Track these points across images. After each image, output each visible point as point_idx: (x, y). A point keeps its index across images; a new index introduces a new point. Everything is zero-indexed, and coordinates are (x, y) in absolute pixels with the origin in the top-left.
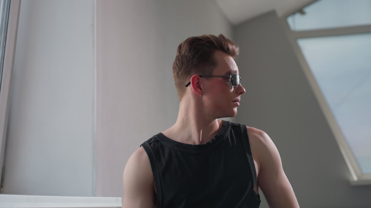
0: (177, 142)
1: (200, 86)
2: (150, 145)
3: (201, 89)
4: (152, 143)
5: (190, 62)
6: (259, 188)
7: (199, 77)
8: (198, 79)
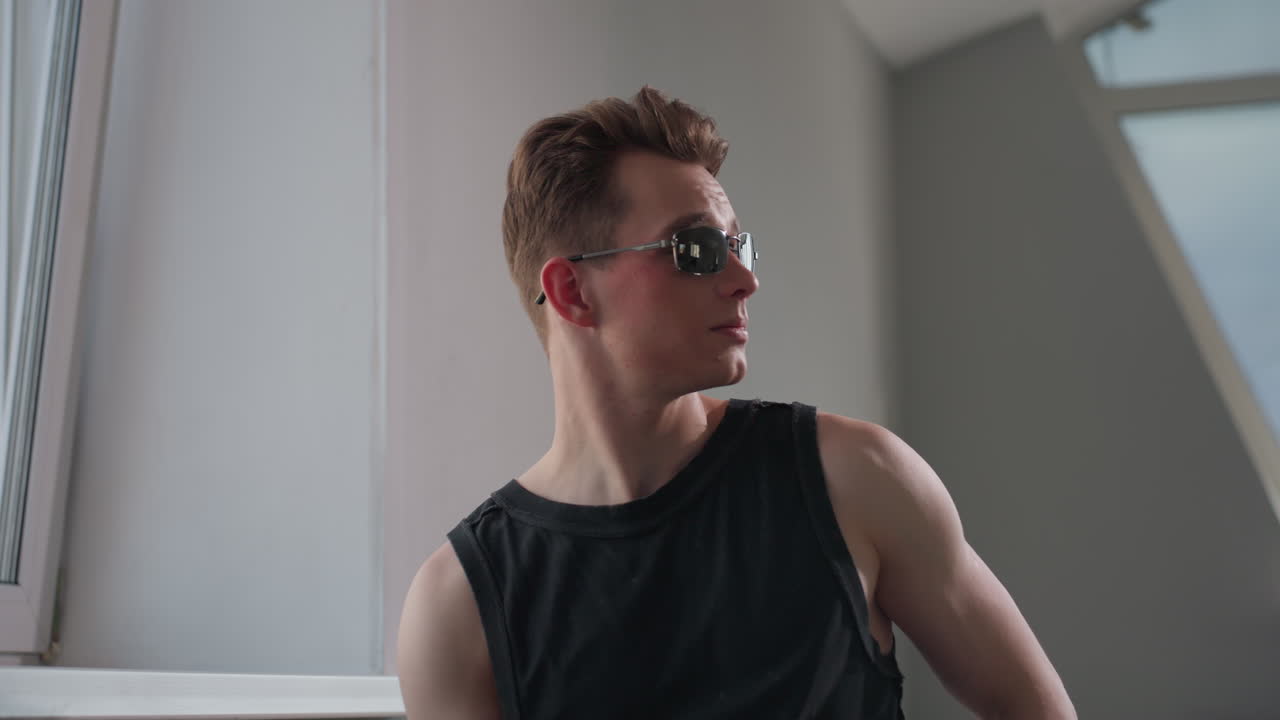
0: (562, 504)
1: (579, 295)
2: (474, 532)
3: (584, 307)
4: (478, 523)
5: (537, 214)
6: (896, 629)
7: (570, 265)
8: (569, 272)
